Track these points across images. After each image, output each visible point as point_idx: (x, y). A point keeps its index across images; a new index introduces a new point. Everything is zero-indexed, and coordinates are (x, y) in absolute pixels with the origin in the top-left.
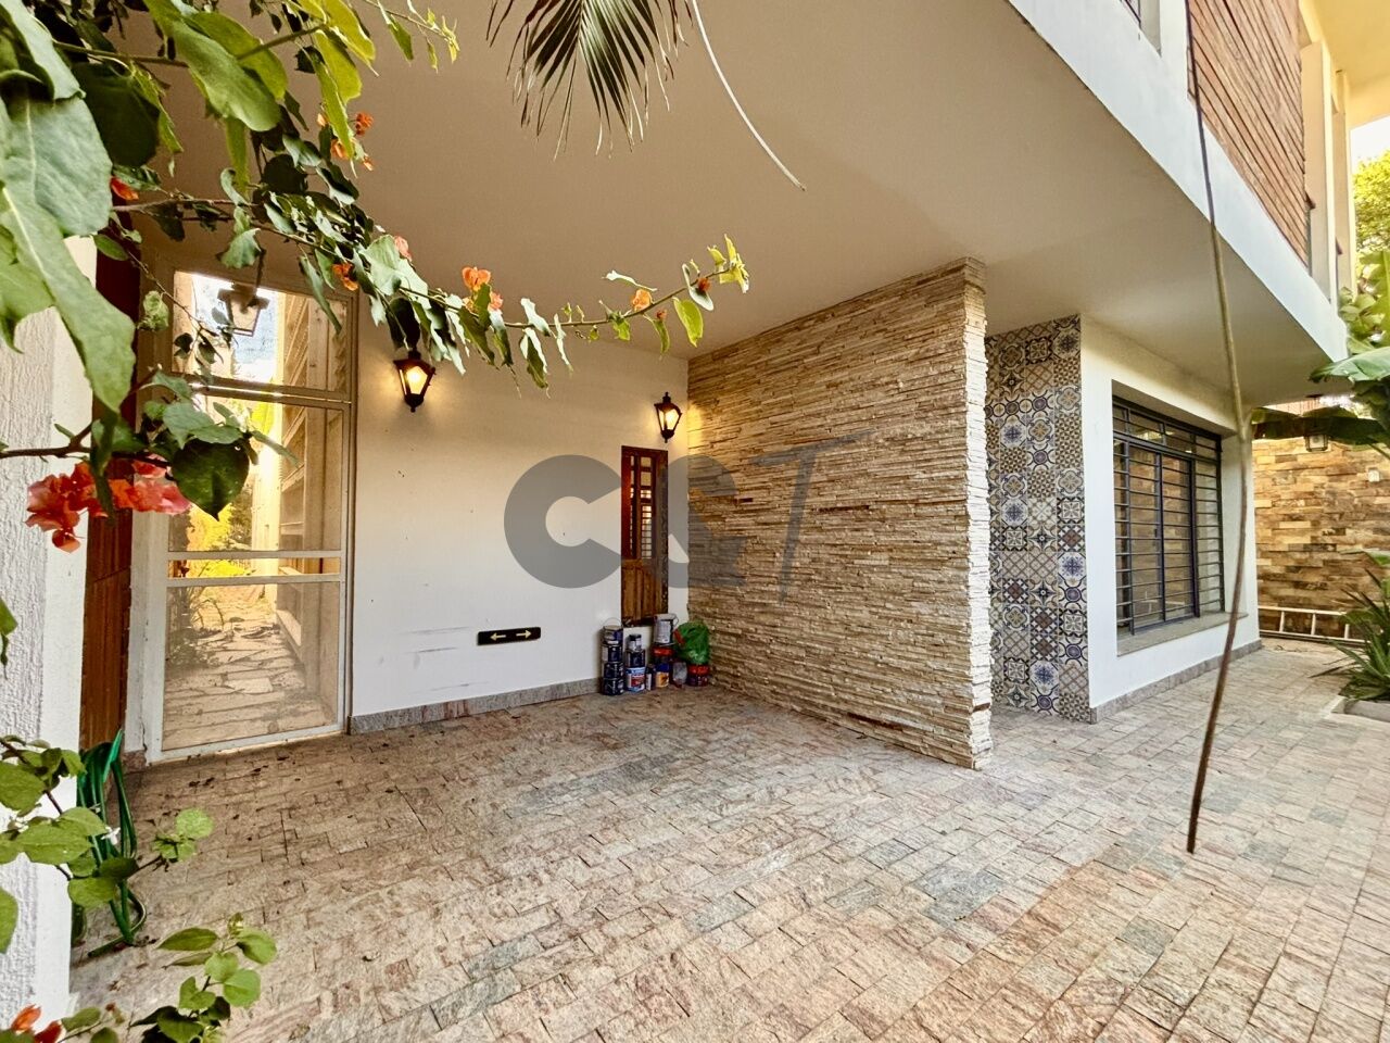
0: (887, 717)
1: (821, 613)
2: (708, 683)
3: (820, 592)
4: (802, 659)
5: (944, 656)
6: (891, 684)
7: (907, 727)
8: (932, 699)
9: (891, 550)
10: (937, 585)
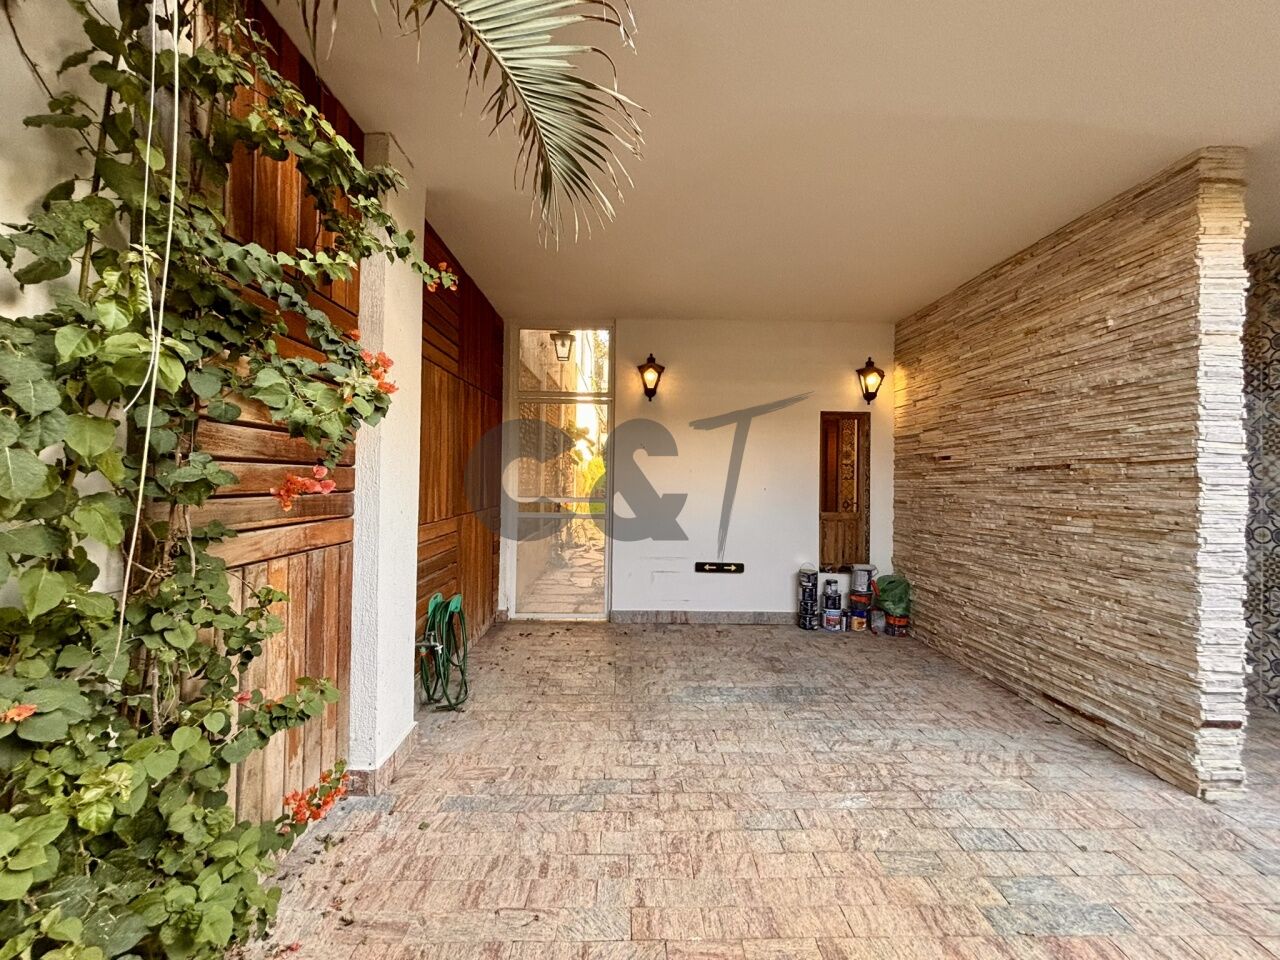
0: (1087, 707)
1: (1015, 581)
2: (907, 635)
3: (1015, 557)
4: (996, 626)
5: (1161, 649)
6: (1093, 670)
7: (1112, 724)
8: (1146, 700)
9: (1096, 517)
10: (1152, 562)
